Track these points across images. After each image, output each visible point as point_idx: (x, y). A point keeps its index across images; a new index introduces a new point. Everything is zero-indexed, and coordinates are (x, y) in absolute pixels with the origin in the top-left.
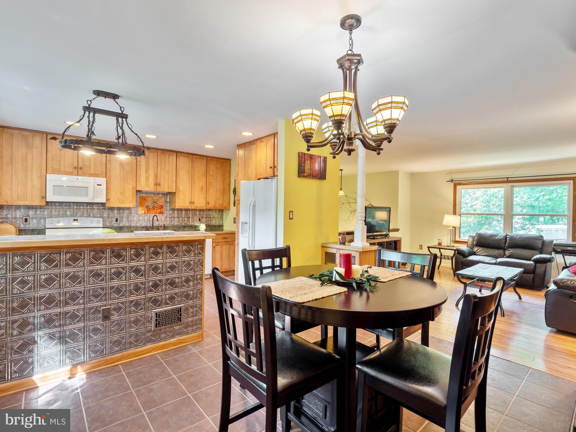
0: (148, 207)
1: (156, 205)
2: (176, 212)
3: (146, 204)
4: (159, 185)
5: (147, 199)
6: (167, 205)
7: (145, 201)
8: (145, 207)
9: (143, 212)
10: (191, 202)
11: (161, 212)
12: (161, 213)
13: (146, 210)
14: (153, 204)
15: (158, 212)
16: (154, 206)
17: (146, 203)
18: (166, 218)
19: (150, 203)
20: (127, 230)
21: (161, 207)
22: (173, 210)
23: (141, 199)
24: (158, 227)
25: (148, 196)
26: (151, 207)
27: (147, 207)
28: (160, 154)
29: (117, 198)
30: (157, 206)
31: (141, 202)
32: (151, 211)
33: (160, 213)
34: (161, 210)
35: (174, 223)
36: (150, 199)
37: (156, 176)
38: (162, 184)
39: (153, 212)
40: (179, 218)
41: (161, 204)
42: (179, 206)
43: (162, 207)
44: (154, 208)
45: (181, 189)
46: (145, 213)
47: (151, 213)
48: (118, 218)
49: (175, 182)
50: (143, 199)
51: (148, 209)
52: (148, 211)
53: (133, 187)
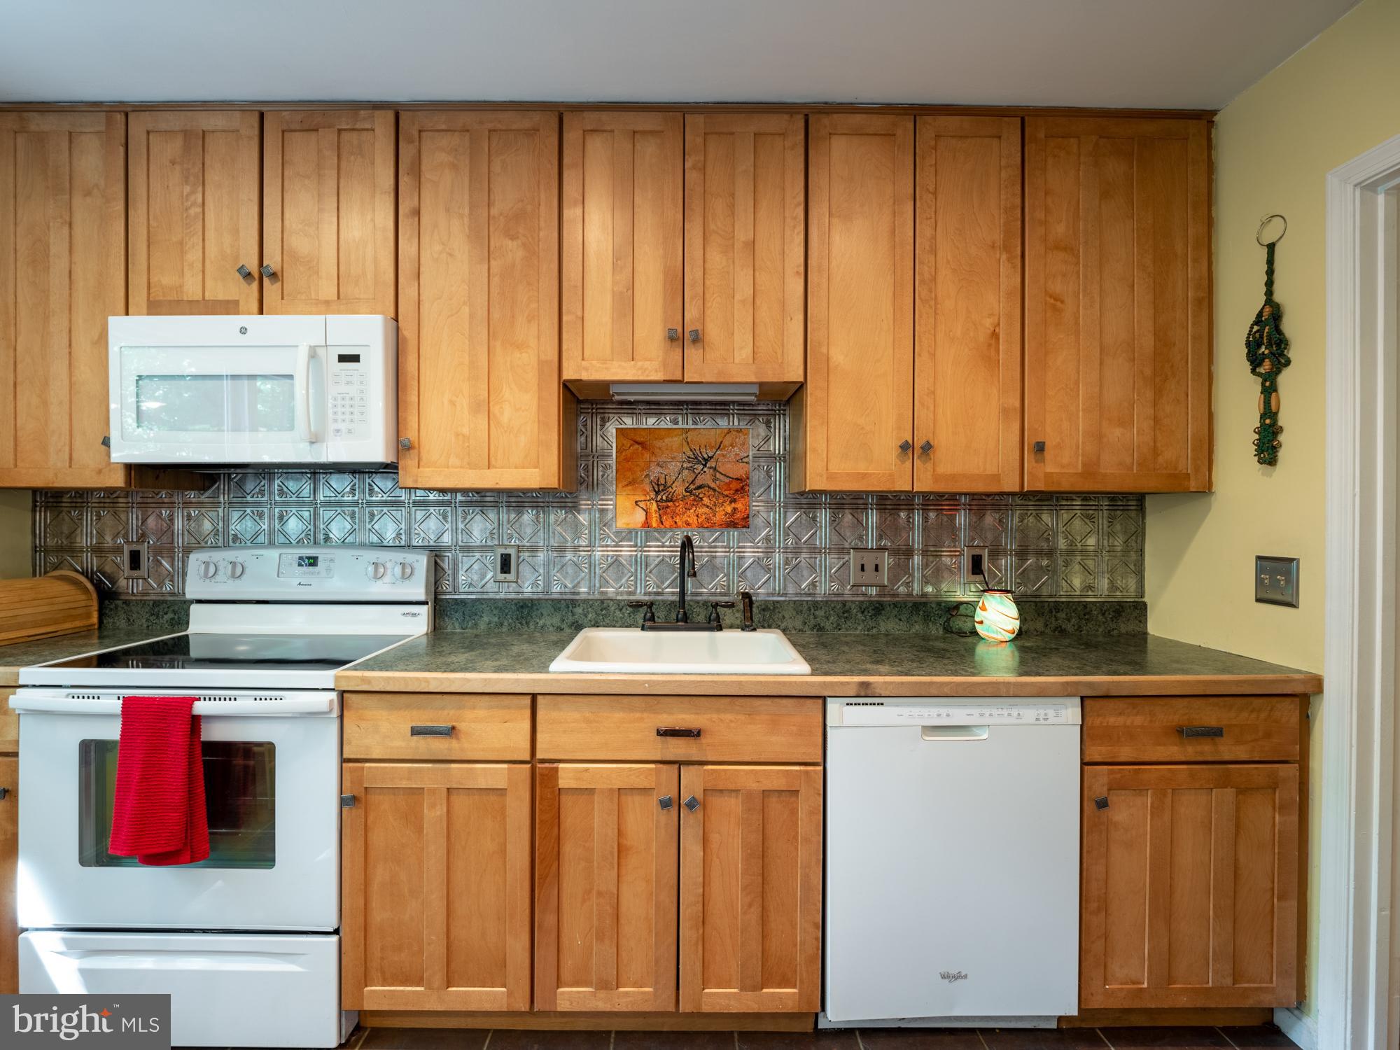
0: (666, 487)
1: (705, 478)
2: (823, 516)
3: (655, 472)
4: (697, 338)
5: (658, 444)
6: (768, 472)
7: (647, 456)
8: (648, 488)
9: (640, 516)
10: (906, 447)
11: (738, 515)
12: (740, 522)
13: (654, 506)
14: (691, 469)
15: (720, 517)
16: (698, 483)
17: (653, 466)
18: (769, 552)
19: (674, 467)
20: (556, 620)
21: (735, 485)
22: (808, 501)
23: (627, 443)
24: (716, 605)
25: (663, 425)
26: (679, 489)
27: (659, 488)
28: (700, 140)
29: (457, 435)
30: (715, 480)
31: (627, 460)
32: (680, 509)
33: (732, 524)
34: (739, 505)
35: (813, 584)
36: (676, 441)
37: (677, 286)
38: (713, 332)
39: (693, 520)
40: (842, 551)
41: (738, 471)
42: (831, 477)
43: (741, 487)
44: (695, 492)
45: (838, 356)
46: (647, 524)
47: (679, 523)
48: (512, 551)
49: (801, 317)
50: (637, 446)
51: (667, 501)
52: (666, 513)
53: (541, 363)
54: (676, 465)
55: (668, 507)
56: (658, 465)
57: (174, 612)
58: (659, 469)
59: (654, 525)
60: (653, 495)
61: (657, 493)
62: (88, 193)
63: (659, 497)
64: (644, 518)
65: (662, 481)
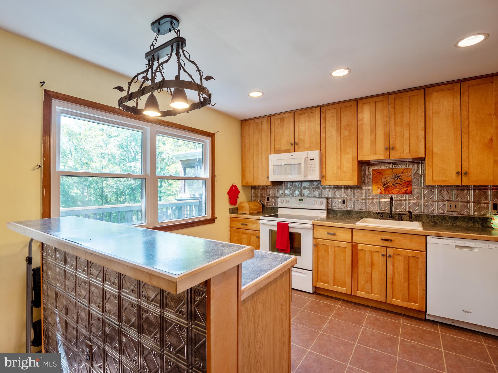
1: (398, 181)
2: (436, 191)
3: (383, 180)
4: (393, 148)
5: (384, 173)
6: (418, 179)
7: (381, 176)
8: (381, 184)
9: (379, 191)
10: (458, 173)
11: (408, 191)
12: (409, 193)
13: (383, 189)
14: (394, 179)
15: (403, 191)
16: (396, 182)
18: (418, 201)
19: (388, 179)
20: (357, 216)
21: (407, 183)
22: (431, 188)
23: (375, 173)
24: (401, 214)
25: (385, 168)
26: (390, 184)
27: (385, 184)
28: (393, 101)
29: (334, 174)
30: (401, 181)
31: (375, 177)
32: (391, 189)
33: (406, 193)
34: (409, 188)
35: (433, 210)
36: (389, 172)
37: (388, 136)
38: (398, 146)
39: (394, 192)
40: (443, 201)
41: (408, 179)
43: (409, 183)
44: (395, 185)
45: (435, 150)
46: (381, 193)
47: (390, 193)
48: (345, 199)
49: (424, 140)
50: (378, 173)
51: (387, 187)
52: (386, 190)
53: (353, 157)
54: (389, 178)
55: (387, 189)
56: (384, 178)
57: (275, 209)
58: (384, 179)
59: (383, 193)
60: (383, 186)
61: (384, 185)
62: (264, 132)
63: (384, 186)
64: (380, 191)
65: (385, 182)
